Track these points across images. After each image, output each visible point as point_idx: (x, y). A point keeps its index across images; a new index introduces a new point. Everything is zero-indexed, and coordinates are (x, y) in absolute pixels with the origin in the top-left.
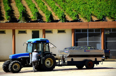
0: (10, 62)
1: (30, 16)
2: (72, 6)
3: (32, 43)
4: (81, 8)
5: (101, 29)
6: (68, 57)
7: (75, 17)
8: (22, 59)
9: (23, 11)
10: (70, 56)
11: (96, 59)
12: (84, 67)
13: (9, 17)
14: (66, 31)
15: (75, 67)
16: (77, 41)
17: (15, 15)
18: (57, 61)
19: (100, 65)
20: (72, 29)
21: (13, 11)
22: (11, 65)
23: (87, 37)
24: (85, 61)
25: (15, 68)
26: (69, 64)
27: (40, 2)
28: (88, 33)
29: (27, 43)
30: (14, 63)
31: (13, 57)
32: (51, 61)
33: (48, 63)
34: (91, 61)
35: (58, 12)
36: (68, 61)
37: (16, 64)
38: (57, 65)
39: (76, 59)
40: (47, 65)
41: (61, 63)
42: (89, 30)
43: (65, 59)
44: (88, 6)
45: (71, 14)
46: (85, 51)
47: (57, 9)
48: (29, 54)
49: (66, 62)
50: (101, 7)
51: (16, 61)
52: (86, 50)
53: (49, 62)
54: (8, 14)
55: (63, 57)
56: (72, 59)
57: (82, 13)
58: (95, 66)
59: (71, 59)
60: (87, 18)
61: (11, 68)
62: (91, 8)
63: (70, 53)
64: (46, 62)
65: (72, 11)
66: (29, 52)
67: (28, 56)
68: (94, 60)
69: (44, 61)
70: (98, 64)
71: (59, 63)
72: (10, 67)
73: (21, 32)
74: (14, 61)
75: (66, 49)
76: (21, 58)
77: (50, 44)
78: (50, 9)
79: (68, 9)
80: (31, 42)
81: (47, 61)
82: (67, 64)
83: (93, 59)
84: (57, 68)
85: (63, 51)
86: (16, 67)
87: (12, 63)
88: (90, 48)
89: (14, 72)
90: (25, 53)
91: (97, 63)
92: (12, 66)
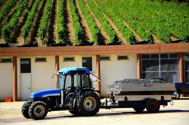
0: (31, 103)
1: (89, 39)
2: (147, 24)
3: (64, 75)
4: (158, 27)
5: (179, 53)
6: (119, 95)
7: (149, 38)
8: (48, 99)
9: (79, 32)
10: (122, 93)
11: (162, 98)
12: (145, 110)
13: (61, 40)
14: (130, 57)
15: (132, 110)
16: (144, 70)
17: (70, 38)
18: (103, 101)
19: (169, 106)
20: (138, 54)
21: (69, 33)
22: (32, 107)
23: (159, 65)
24: (146, 100)
25: (37, 113)
26: (122, 105)
27: (104, 21)
28: (160, 59)
29: (58, 74)
30: (36, 105)
31: (35, 95)
32: (93, 101)
33: (88, 104)
34: (155, 100)
35: (126, 33)
36: (119, 101)
37: (39, 107)
38: (103, 107)
39: (131, 98)
40: (87, 107)
41: (109, 104)
42: (161, 55)
43: (115, 98)
44: (168, 24)
45: (143, 35)
46: (145, 86)
47: (125, 29)
48: (60, 91)
49: (116, 102)
50: (185, 25)
51: (39, 102)
52: (148, 84)
53: (91, 102)
54: (60, 36)
55: (112, 94)
56: (126, 98)
57: (158, 34)
58: (162, 108)
59: (124, 98)
60: (164, 40)
61: (32, 112)
62: (171, 27)
63: (122, 88)
64: (86, 103)
65: (144, 30)
66: (60, 88)
67: (59, 94)
68: (160, 100)
69: (82, 103)
70: (167, 105)
71: (107, 104)
72: (30, 111)
73: (66, 59)
74: (36, 102)
75: (117, 82)
76: (49, 97)
77: (91, 75)
78: (116, 30)
79: (139, 29)
80: (62, 73)
81: (87, 100)
82: (118, 105)
83: (158, 98)
84: (101, 111)
85: (113, 86)
86: (39, 111)
87: (33, 104)
88: (154, 82)
89: (36, 118)
90: (55, 89)
91: (165, 103)
92: (33, 109)
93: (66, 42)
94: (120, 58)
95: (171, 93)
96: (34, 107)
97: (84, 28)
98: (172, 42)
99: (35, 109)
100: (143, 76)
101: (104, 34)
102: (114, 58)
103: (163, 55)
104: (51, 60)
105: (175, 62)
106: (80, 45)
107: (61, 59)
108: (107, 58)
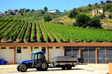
0: (20, 65)
1: (44, 40)
2: (67, 35)
5: (79, 46)
6: (56, 62)
7: (68, 40)
8: (28, 64)
9: (40, 37)
11: (73, 64)
12: (66, 69)
14: (60, 48)
15: (61, 68)
16: (66, 53)
18: (49, 65)
19: (75, 67)
20: (64, 46)
21: (37, 37)
23: (72, 51)
24: (67, 64)
26: (57, 66)
27: (51, 33)
28: (72, 48)
30: (23, 66)
31: (22, 62)
32: (45, 65)
33: (44, 66)
34: (70, 65)
35: (59, 38)
37: (24, 67)
39: (61, 64)
41: (52, 66)
44: (75, 35)
45: (66, 39)
46: (66, 59)
47: (59, 36)
49: (55, 65)
50: (82, 36)
52: (67, 58)
54: (33, 39)
55: (53, 62)
56: (59, 64)
57: (72, 39)
58: (72, 68)
60: (74, 41)
61: (21, 69)
63: (57, 60)
65: (66, 37)
67: (32, 62)
69: (41, 65)
72: (20, 68)
74: (23, 65)
77: (45, 54)
78: (55, 36)
80: (33, 53)
81: (43, 64)
82: (55, 67)
83: (71, 64)
84: (49, 69)
85: (53, 59)
86: (24, 68)
87: (21, 66)
88: (70, 57)
89: (23, 71)
90: (31, 60)
92: (21, 68)
93: (36, 41)
94: (57, 48)
95: (76, 62)
96: (22, 67)
97: (42, 35)
98: (77, 42)
99: (22, 68)
100: (65, 55)
101: (50, 38)
102: (54, 47)
103: (73, 47)
104: (29, 48)
105: (78, 50)
106: (41, 42)
107: (33, 48)
108: (52, 48)
